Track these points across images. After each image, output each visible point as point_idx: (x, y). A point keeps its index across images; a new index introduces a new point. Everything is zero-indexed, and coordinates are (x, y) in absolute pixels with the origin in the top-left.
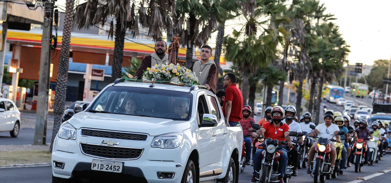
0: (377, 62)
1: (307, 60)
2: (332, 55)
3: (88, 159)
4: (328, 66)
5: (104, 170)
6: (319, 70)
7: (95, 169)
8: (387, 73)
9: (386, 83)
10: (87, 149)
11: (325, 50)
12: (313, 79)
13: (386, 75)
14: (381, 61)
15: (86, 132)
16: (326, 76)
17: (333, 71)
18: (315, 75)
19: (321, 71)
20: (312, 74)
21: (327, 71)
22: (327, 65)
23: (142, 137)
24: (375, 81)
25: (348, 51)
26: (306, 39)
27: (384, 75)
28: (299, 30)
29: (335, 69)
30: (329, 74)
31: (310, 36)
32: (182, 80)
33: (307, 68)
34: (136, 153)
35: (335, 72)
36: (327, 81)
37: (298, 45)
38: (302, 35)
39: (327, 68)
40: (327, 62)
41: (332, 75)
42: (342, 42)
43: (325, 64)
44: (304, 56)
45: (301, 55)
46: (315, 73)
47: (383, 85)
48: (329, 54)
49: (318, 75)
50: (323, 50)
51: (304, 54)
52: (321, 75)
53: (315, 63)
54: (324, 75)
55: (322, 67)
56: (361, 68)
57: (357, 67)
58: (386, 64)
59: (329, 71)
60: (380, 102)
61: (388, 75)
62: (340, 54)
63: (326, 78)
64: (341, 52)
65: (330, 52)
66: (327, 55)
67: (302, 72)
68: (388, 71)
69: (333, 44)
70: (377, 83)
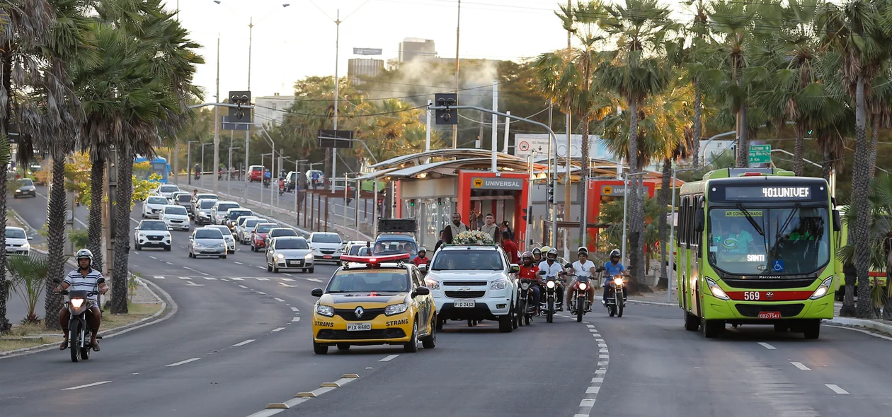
0: (301, 85)
1: (67, 93)
2: (148, 75)
3: (451, 300)
4: (137, 108)
5: (463, 306)
6: (112, 121)
7: (457, 306)
8: (332, 115)
9: (330, 144)
10: (449, 294)
11: (126, 61)
12: (94, 148)
13: (328, 122)
14: (315, 80)
15: (446, 283)
16: (133, 135)
17: (154, 119)
18: (102, 136)
19: (119, 123)
20: (92, 133)
21: (136, 122)
22: (133, 104)
23: (484, 283)
24: (299, 140)
25: (199, 60)
26: (61, 33)
27: (323, 122)
28: (34, 7)
29: (159, 115)
30: (141, 131)
31: (71, 22)
32: (484, 242)
33: (69, 117)
34: (481, 294)
35: (161, 125)
36: (139, 152)
37: (38, 51)
38: (46, 22)
39: (136, 115)
40: (131, 95)
41: (149, 131)
42: (174, 34)
43: (128, 102)
44: (57, 83)
45: (50, 80)
46: (99, 132)
47: (324, 151)
48: (137, 72)
49: (110, 134)
50: (120, 61)
51: (59, 77)
52: (118, 135)
53: (100, 101)
54: (127, 135)
55: (118, 112)
56: (248, 107)
57: (235, 105)
58: (327, 88)
59: (141, 121)
60: (316, 199)
61: (335, 119)
62: (172, 70)
63: (135, 143)
64: (175, 66)
65: (138, 64)
66: (130, 77)
67: (56, 130)
68: (334, 108)
69: (149, 41)
70: (306, 147)
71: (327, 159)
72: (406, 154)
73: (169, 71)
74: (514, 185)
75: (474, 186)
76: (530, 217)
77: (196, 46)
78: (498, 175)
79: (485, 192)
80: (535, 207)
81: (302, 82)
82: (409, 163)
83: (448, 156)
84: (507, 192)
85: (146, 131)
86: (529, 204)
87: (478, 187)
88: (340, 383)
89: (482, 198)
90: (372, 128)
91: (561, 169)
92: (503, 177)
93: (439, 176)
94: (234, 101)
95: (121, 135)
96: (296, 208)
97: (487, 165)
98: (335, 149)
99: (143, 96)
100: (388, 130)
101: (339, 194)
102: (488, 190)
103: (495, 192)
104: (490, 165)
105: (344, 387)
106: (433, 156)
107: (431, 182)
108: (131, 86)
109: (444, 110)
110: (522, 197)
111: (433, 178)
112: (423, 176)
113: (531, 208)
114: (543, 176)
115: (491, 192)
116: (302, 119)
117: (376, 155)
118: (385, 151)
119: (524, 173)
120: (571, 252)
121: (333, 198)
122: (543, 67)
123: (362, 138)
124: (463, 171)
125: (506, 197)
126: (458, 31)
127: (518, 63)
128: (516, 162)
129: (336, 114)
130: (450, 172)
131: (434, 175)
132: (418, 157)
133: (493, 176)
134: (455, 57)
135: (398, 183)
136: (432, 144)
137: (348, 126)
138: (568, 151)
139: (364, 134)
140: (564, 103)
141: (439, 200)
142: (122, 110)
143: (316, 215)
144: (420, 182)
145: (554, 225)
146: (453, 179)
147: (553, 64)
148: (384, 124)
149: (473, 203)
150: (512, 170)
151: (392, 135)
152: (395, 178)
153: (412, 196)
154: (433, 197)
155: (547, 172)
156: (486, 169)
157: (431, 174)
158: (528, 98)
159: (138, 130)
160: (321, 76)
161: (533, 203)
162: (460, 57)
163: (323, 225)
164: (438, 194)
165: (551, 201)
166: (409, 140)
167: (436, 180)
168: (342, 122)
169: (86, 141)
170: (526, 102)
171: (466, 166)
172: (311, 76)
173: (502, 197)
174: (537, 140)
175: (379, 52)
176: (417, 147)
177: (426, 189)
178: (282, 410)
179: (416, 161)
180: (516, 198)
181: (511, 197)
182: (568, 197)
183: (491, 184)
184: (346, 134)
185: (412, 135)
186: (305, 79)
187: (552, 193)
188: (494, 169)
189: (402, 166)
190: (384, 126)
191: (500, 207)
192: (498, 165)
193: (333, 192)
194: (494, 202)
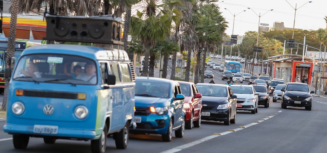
0: (247, 34)
1: (194, 34)
2: (214, 30)
4: (210, 39)
6: (204, 42)
8: (256, 43)
9: (255, 51)
11: (208, 26)
12: (198, 49)
13: (255, 44)
14: (251, 32)
16: (209, 46)
17: (214, 42)
18: (201, 46)
20: (198, 45)
21: (210, 43)
24: (246, 49)
25: (227, 26)
26: (194, 17)
27: (253, 44)
28: (189, 10)
29: (216, 41)
30: (211, 45)
31: (197, 15)
33: (194, 40)
35: (216, 44)
36: (210, 51)
38: (191, 14)
39: (210, 41)
40: (209, 35)
41: (214, 46)
42: (221, 19)
43: (208, 37)
44: (192, 31)
45: (190, 30)
46: (200, 45)
47: (253, 52)
48: (211, 29)
49: (203, 45)
50: (207, 26)
51: (192, 30)
52: (205, 46)
53: (201, 36)
54: (207, 46)
55: (205, 40)
56: (236, 39)
57: (233, 39)
58: (255, 35)
59: (211, 42)
60: (250, 66)
61: (257, 44)
62: (220, 29)
63: (210, 48)
64: (221, 28)
65: (212, 27)
66: (209, 30)
67: (190, 44)
68: (257, 41)
69: (214, 20)
70: (248, 51)
71: (254, 55)
72: (277, 55)
73: (219, 29)
74: (308, 66)
75: (297, 65)
76: (313, 75)
77: (227, 23)
78: (304, 62)
79: (299, 67)
80: (314, 72)
81: (247, 32)
82: (279, 58)
83: (290, 56)
84: (306, 68)
85: (213, 45)
86: (313, 71)
87: (298, 65)
88: (270, 117)
89: (299, 69)
90: (268, 47)
91: (323, 62)
92: (306, 63)
93: (287, 62)
94: (233, 38)
95: (206, 46)
96: (244, 68)
97: (301, 60)
98: (256, 52)
99: (213, 35)
100: (272, 48)
101: (257, 65)
102: (300, 67)
103: (302, 67)
104: (302, 60)
105: (271, 118)
106: (285, 56)
107: (285, 63)
108: (210, 33)
109: (291, 44)
110: (310, 69)
111: (285, 62)
112: (283, 61)
113: (313, 73)
114: (317, 64)
115: (301, 67)
116: (247, 43)
117: (268, 54)
118: (271, 53)
119: (311, 62)
120: (323, 86)
121: (255, 66)
122: (320, 33)
123: (265, 50)
124: (294, 61)
125: (306, 69)
126: (294, 21)
127: (309, 31)
128: (309, 59)
129: (257, 42)
130: (290, 61)
131: (286, 61)
132: (281, 56)
133: (303, 63)
134: (293, 28)
135: (275, 63)
136: (285, 52)
137: (261, 46)
138: (325, 57)
139: (266, 49)
140: (325, 44)
141: (287, 68)
142: (207, 39)
143: (250, 70)
144: (281, 63)
145: (320, 78)
146: (291, 63)
147: (323, 32)
148: (271, 46)
149: (296, 70)
150: (308, 61)
151: (273, 49)
152: (274, 62)
153: (279, 67)
154: (285, 68)
155: (318, 62)
156: (301, 61)
157: (285, 61)
158: (311, 41)
159: (210, 45)
160: (252, 31)
161: (314, 71)
162: (294, 28)
163: (252, 73)
164: (286, 67)
165: (320, 71)
166: (278, 51)
167: (286, 63)
168: (259, 45)
169: (196, 47)
170: (310, 42)
171: (295, 59)
172: (250, 31)
173: (304, 69)
174: (314, 53)
175: (268, 25)
176: (280, 53)
177: (283, 65)
178: (258, 123)
179: (281, 57)
180: (308, 70)
181: (307, 69)
182: (324, 70)
183: (302, 65)
184: (260, 48)
185: (279, 50)
186: (248, 32)
187: (320, 69)
188: (303, 61)
189: (277, 58)
190: (271, 47)
191: (304, 71)
192: (304, 60)
193: (255, 64)
194: (302, 70)
